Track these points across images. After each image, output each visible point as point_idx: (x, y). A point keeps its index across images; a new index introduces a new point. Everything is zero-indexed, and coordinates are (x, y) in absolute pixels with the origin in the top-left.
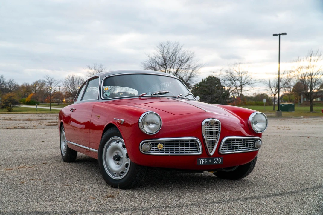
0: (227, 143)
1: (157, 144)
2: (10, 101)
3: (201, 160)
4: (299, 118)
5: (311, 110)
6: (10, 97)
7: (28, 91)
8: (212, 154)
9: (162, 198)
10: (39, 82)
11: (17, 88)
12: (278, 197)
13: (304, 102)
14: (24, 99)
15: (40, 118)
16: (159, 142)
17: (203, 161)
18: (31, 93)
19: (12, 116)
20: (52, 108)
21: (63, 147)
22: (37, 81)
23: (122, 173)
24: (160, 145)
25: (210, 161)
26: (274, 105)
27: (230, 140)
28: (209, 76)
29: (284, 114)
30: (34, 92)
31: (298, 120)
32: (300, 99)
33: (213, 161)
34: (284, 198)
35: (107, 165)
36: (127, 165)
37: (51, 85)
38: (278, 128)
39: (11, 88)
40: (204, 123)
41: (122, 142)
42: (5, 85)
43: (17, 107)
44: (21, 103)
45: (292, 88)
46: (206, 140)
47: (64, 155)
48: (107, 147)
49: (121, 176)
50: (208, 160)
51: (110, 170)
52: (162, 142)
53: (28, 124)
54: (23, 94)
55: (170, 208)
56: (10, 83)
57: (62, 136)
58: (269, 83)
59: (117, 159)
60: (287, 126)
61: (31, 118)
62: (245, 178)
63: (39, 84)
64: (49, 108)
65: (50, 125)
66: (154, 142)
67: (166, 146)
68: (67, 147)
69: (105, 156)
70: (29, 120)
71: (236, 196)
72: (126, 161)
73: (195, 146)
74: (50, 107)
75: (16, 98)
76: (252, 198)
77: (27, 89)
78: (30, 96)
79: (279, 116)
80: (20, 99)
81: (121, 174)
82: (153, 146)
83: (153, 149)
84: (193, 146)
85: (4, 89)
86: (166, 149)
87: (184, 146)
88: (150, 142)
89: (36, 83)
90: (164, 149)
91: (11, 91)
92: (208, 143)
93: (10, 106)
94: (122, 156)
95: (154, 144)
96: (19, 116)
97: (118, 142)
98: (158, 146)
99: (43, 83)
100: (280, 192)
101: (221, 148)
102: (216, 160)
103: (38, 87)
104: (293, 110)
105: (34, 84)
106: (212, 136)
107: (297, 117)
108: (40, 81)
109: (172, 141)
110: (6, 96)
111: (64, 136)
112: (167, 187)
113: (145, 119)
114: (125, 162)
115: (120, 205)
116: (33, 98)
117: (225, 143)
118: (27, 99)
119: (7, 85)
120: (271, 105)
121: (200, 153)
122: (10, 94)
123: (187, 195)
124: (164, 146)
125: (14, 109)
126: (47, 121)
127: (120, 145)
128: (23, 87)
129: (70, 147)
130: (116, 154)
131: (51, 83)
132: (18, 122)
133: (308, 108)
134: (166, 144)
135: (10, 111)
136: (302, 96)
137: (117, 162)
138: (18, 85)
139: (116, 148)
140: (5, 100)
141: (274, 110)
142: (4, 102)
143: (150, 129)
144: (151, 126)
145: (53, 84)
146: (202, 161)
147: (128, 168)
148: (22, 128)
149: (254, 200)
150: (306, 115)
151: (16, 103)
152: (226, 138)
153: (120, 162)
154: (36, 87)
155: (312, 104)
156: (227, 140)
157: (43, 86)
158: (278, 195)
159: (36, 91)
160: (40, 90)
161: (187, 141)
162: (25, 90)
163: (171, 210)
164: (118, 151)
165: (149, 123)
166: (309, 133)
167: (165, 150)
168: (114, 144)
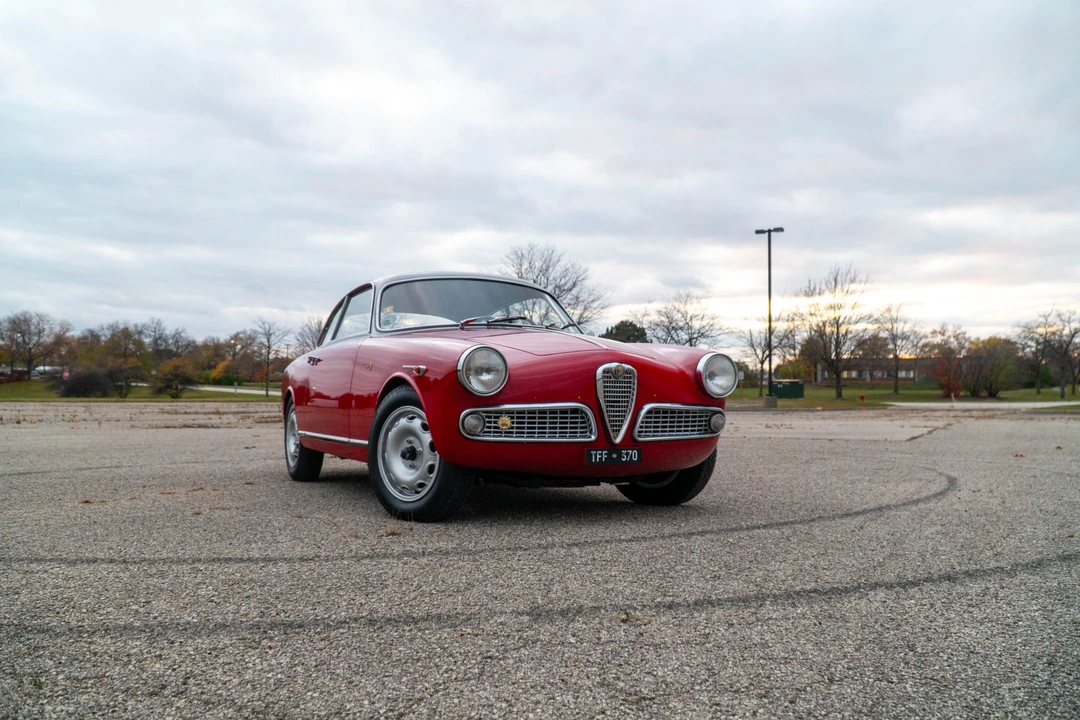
0: (651, 417)
1: (498, 417)
2: (177, 376)
3: (593, 453)
4: (813, 411)
5: (839, 395)
6: (176, 368)
7: (217, 356)
8: (618, 440)
9: (509, 535)
10: (241, 336)
11: (193, 349)
12: (758, 531)
13: (824, 379)
14: (207, 372)
15: (242, 410)
16: (501, 412)
17: (599, 456)
18: (224, 359)
19: (180, 405)
20: (270, 393)
21: (292, 448)
22: (238, 334)
23: (421, 485)
24: (505, 420)
25: (615, 456)
26: (762, 387)
27: (656, 411)
28: (622, 322)
29: (781, 402)
30: (230, 358)
31: (811, 415)
32: (816, 374)
33: (620, 456)
34: (771, 531)
35: (388, 470)
36: (431, 469)
37: (269, 340)
38: (767, 426)
39: (178, 348)
40: (600, 371)
41: (420, 417)
42: (165, 341)
43: (193, 390)
44: (202, 381)
45: (799, 347)
46: (605, 410)
47: (292, 464)
48: (388, 430)
49: (417, 492)
50: (610, 455)
51: (396, 483)
52: (508, 412)
53: (215, 420)
54: (206, 363)
55: (526, 550)
56: (177, 336)
57: (289, 424)
58: (749, 336)
59: (411, 455)
60: (787, 423)
61: (221, 410)
62: (690, 503)
63: (241, 339)
64: (264, 393)
65: (265, 421)
66: (490, 412)
67: (517, 423)
68: (300, 446)
69: (384, 451)
70: (218, 413)
71: (668, 530)
72: (430, 458)
73: (582, 423)
74: (267, 391)
75: (189, 370)
76: (702, 533)
77: (216, 350)
78: (221, 366)
79: (771, 406)
80: (199, 372)
81: (420, 489)
82: (490, 422)
83: (490, 427)
84: (577, 423)
85: (162, 351)
86: (517, 428)
87: (556, 423)
88: (483, 412)
89: (236, 337)
90: (512, 428)
91: (176, 355)
92: (609, 416)
93: (177, 388)
94: (419, 449)
95: (490, 417)
96: (196, 406)
97: (412, 418)
98: (500, 422)
99: (251, 339)
100: (763, 523)
101: (637, 429)
102: (627, 454)
103: (239, 347)
104: (801, 395)
105: (232, 339)
106: (619, 402)
107: (810, 408)
108: (244, 332)
109: (531, 412)
110: (167, 366)
111: (293, 422)
112: (520, 519)
113: (469, 360)
114: (427, 462)
115: (415, 547)
116: (227, 370)
117: (647, 418)
118: (214, 374)
119: (171, 341)
120: (754, 386)
121: (593, 438)
122: (175, 361)
123: (564, 530)
124: (513, 423)
125: (185, 395)
126: (256, 416)
127: (417, 423)
128: (205, 346)
129: (305, 445)
130: (409, 446)
131: (268, 335)
132: (193, 416)
133: (833, 393)
134: (518, 418)
135: (176, 396)
136: (819, 367)
137: (410, 462)
138: (194, 342)
139: (408, 432)
140: (165, 376)
141: (761, 395)
142: (162, 379)
143: (483, 383)
144: (485, 377)
145: (273, 338)
146: (596, 455)
147: (433, 476)
148: (200, 426)
149: (708, 536)
150: (828, 406)
151: (189, 381)
152: (647, 407)
153: (415, 463)
154: (235, 345)
155: (839, 385)
156: (650, 412)
157: (250, 344)
158: (759, 528)
159: (234, 355)
160: (245, 354)
161: (564, 411)
162: (210, 353)
163: (528, 552)
164: (411, 438)
165: (479, 371)
166: (832, 434)
167: (515, 430)
168: (403, 421)
